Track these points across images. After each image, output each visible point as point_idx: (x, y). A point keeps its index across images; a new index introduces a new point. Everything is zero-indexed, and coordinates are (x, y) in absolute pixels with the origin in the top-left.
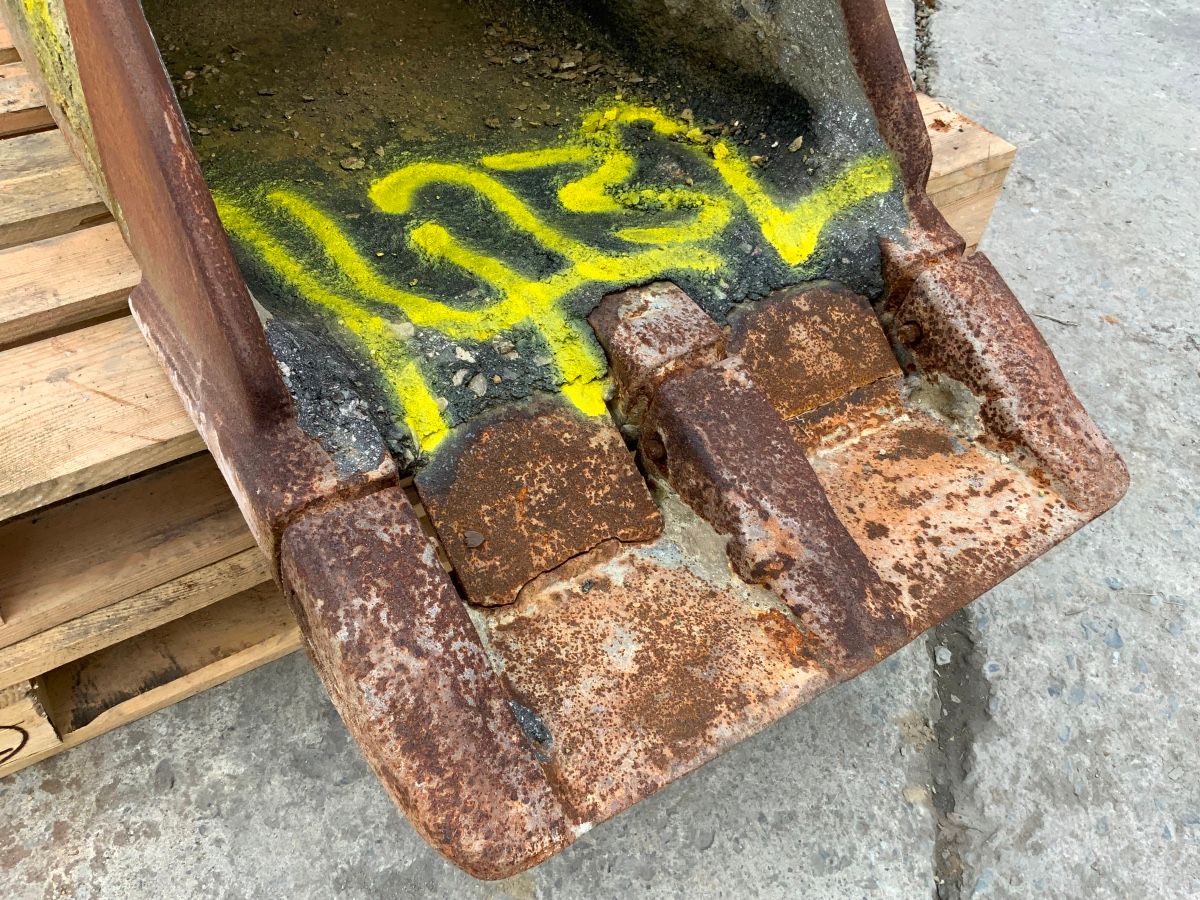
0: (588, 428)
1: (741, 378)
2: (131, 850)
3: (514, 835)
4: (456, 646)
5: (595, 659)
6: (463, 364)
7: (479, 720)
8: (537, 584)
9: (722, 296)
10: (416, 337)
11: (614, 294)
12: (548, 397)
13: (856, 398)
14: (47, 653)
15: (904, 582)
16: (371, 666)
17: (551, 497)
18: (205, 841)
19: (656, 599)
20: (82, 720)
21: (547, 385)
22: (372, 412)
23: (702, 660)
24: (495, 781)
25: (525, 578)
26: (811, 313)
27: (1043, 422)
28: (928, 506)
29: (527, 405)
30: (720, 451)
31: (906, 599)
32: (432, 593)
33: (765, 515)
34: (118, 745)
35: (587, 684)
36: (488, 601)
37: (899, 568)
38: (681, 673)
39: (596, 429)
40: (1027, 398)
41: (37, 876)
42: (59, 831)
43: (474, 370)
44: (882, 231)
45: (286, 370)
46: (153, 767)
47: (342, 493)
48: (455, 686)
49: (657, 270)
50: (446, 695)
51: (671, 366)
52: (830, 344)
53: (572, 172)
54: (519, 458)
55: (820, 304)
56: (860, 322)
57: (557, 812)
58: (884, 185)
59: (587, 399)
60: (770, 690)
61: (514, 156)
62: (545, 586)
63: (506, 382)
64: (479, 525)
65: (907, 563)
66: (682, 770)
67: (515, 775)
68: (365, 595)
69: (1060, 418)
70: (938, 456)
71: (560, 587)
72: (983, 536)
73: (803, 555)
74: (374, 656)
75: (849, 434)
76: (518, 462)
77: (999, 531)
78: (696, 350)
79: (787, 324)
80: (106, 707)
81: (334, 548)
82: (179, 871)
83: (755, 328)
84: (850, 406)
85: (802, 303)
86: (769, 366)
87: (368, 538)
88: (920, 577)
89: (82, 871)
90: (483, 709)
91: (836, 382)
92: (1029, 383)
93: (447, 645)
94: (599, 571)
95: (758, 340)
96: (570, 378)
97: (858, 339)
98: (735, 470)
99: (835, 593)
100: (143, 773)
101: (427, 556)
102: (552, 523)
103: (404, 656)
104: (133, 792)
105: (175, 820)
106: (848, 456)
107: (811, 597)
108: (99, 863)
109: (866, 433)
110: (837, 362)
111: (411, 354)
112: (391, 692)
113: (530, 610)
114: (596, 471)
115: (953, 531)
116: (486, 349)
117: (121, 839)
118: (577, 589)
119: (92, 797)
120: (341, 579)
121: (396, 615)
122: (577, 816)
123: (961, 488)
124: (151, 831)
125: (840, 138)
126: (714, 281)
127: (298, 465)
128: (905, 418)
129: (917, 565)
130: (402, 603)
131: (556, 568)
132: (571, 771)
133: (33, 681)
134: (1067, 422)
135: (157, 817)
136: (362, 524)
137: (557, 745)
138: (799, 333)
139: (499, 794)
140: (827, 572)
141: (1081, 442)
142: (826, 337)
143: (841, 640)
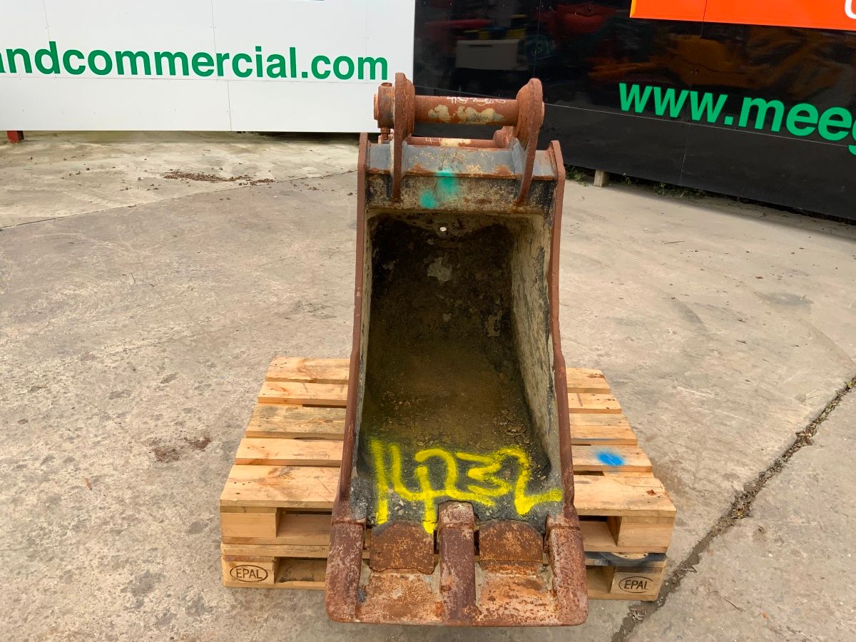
0: (425, 535)
1: (468, 535)
2: (275, 621)
3: (341, 612)
4: (352, 566)
5: (388, 592)
6: (400, 505)
7: (348, 585)
8: (389, 570)
9: (488, 514)
10: (392, 494)
11: (451, 501)
12: (419, 523)
13: (521, 563)
14: (281, 552)
15: (485, 613)
16: (333, 561)
17: (405, 550)
18: (294, 628)
19: (416, 587)
20: (282, 581)
21: (420, 520)
22: (368, 508)
23: (414, 604)
24: (343, 599)
25: (387, 567)
26: (516, 531)
27: (565, 590)
28: (514, 600)
29: (412, 523)
30: (448, 552)
31: (481, 617)
32: (354, 553)
33: (450, 573)
34: (288, 594)
35: (383, 596)
36: (374, 568)
37: (488, 610)
38: (407, 604)
39: (427, 536)
40: (564, 581)
41: (251, 616)
42: (262, 608)
43: (402, 507)
44: (551, 514)
45: (352, 489)
46: (293, 603)
47: (350, 522)
48: (347, 575)
49: (468, 499)
50: (344, 575)
51: (451, 525)
52: (519, 543)
53: (478, 464)
54: (402, 534)
55: (521, 529)
56: (534, 540)
57: (353, 613)
58: (559, 499)
59: (429, 528)
60: (424, 617)
61: (467, 455)
62: (391, 572)
63: (408, 514)
64: (382, 548)
65: (491, 609)
66: (388, 622)
67: (349, 600)
68: (340, 546)
69: (571, 591)
70: (533, 590)
71: (395, 574)
72: (522, 614)
73: (454, 589)
74: (334, 560)
75: (511, 573)
76: (401, 536)
77: (528, 614)
78: (461, 524)
79: (506, 530)
80: (290, 580)
81: (340, 533)
82: (283, 632)
83: (494, 528)
84: (517, 565)
85: (515, 526)
86: (493, 541)
87: (348, 534)
88: (491, 614)
89: (262, 620)
90: (351, 583)
91: (515, 555)
92: (567, 576)
93: (350, 565)
94: (408, 575)
95: (493, 532)
96: (427, 520)
97: (530, 545)
98: (449, 558)
99: (457, 602)
100: (289, 604)
101: (358, 544)
102: (402, 556)
103: (340, 563)
104: (284, 607)
105: (289, 619)
106: (505, 579)
107: (450, 601)
108: (266, 620)
109: (517, 575)
110: (519, 550)
111: (388, 498)
112: (333, 569)
113: (384, 576)
114: (421, 548)
115: (514, 608)
116: (409, 503)
117: (274, 617)
118: (399, 577)
119: (273, 603)
120: (337, 540)
121: (344, 553)
122: (357, 618)
123: (529, 600)
124: (282, 619)
125: (553, 480)
126: (488, 509)
127: (344, 512)
128: (535, 577)
129: (494, 611)
130: (347, 552)
131: (397, 569)
132: (363, 610)
133: (276, 558)
134: (573, 593)
135: (286, 616)
136: (348, 530)
137: (365, 604)
138: (509, 535)
139: (343, 602)
140: (458, 596)
141: (574, 601)
142: (518, 540)
143: (450, 614)
